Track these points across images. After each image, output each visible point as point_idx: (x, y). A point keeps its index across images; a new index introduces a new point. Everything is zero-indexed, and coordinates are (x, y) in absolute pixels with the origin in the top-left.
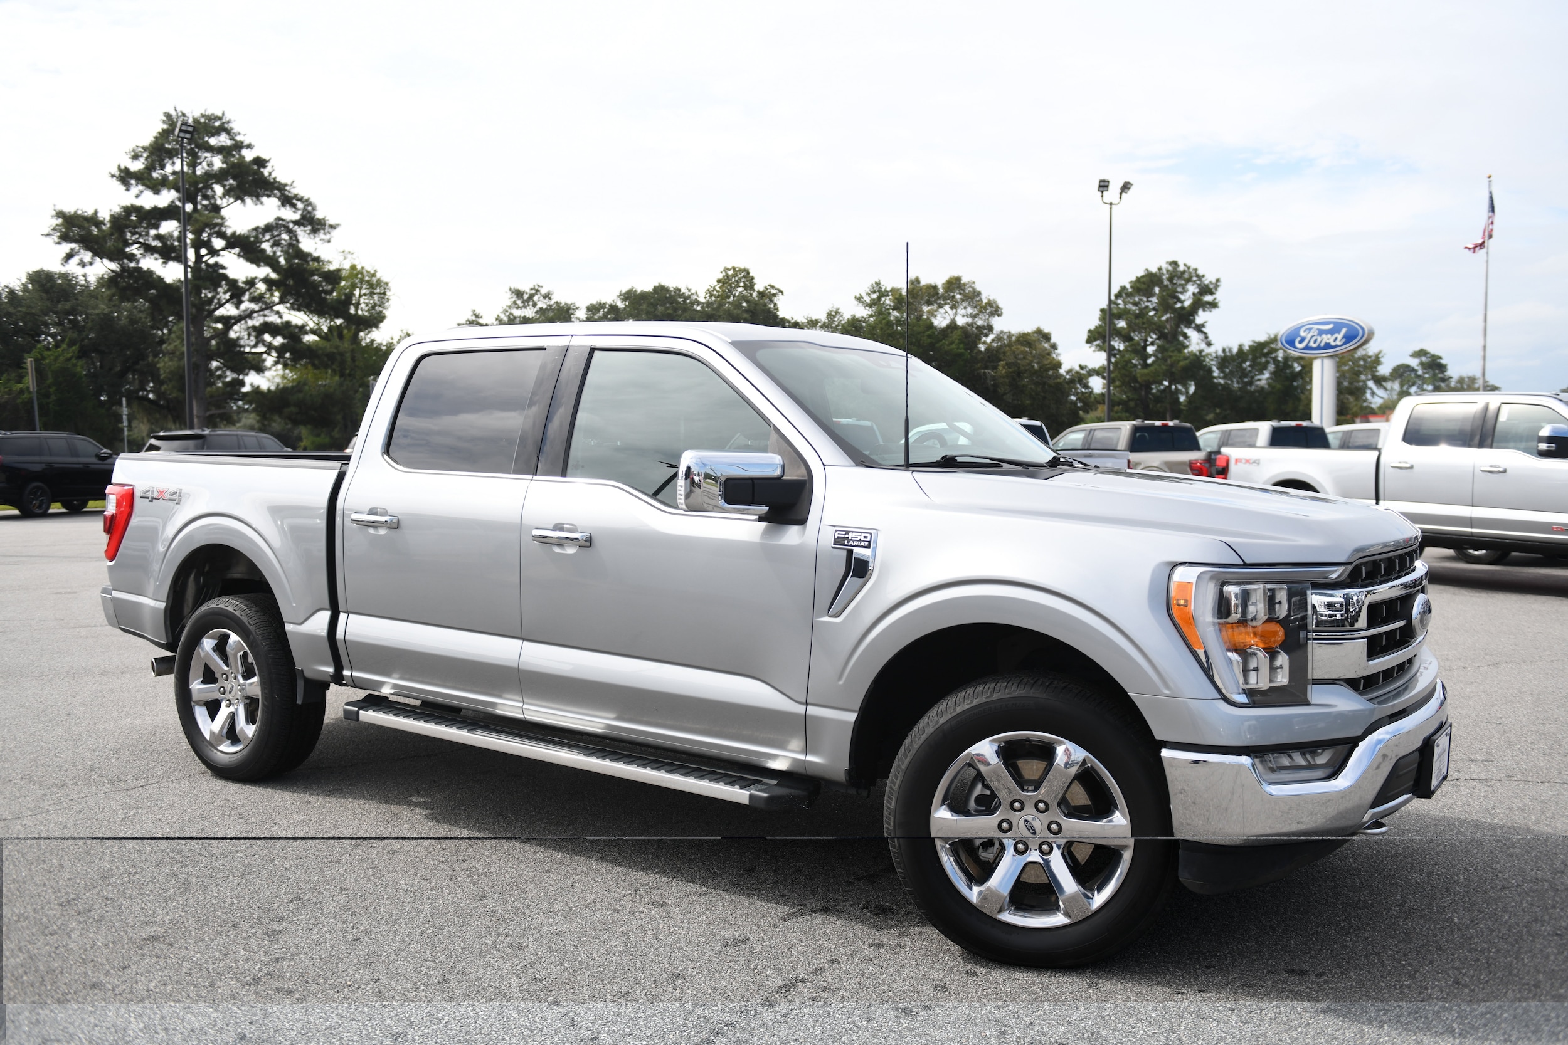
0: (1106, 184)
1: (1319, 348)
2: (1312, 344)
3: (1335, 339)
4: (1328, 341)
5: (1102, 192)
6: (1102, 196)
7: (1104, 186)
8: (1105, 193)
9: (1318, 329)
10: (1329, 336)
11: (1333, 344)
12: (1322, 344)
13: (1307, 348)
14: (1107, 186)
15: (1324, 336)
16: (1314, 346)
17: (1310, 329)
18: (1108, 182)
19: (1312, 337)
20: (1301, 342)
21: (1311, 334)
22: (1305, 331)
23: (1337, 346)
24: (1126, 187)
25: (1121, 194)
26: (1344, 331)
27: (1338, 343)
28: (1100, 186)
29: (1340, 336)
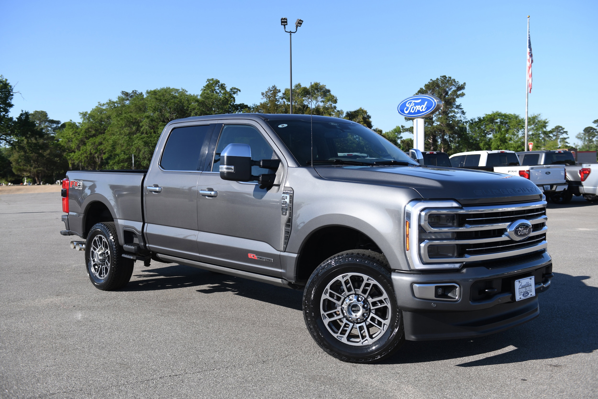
0: (285, 20)
1: (415, 113)
2: (412, 111)
3: (422, 108)
4: (419, 109)
5: (284, 25)
6: (285, 28)
7: (284, 22)
8: (286, 26)
9: (414, 103)
10: (419, 106)
11: (421, 111)
12: (416, 111)
13: (409, 113)
14: (286, 22)
15: (417, 106)
16: (413, 112)
17: (411, 103)
18: (287, 19)
19: (412, 107)
20: (406, 110)
21: (411, 105)
22: (408, 104)
23: (423, 112)
24: (300, 23)
25: (297, 26)
26: (426, 103)
27: (424, 110)
28: (282, 22)
29: (424, 106)
